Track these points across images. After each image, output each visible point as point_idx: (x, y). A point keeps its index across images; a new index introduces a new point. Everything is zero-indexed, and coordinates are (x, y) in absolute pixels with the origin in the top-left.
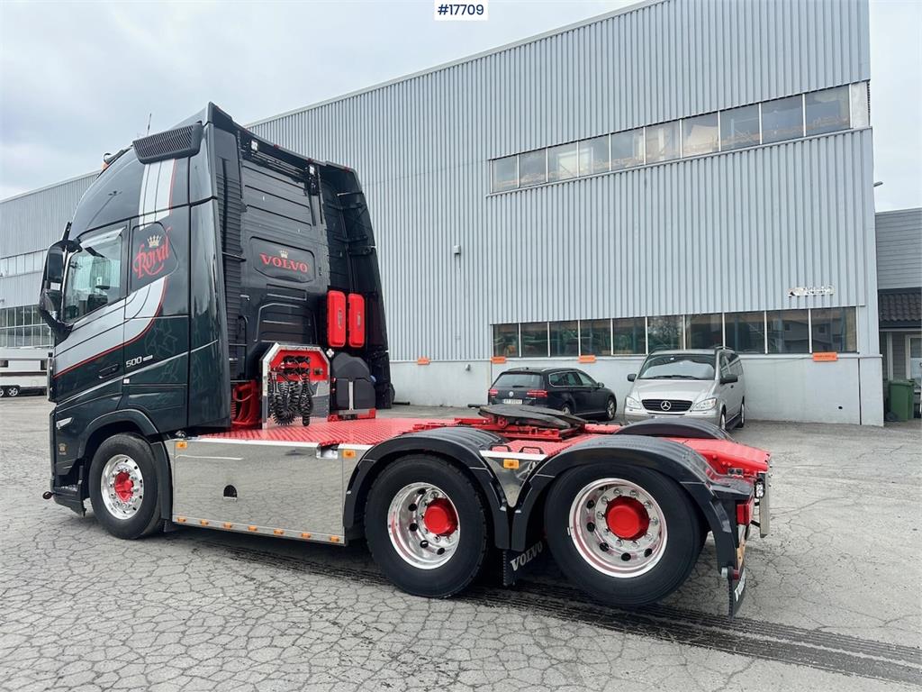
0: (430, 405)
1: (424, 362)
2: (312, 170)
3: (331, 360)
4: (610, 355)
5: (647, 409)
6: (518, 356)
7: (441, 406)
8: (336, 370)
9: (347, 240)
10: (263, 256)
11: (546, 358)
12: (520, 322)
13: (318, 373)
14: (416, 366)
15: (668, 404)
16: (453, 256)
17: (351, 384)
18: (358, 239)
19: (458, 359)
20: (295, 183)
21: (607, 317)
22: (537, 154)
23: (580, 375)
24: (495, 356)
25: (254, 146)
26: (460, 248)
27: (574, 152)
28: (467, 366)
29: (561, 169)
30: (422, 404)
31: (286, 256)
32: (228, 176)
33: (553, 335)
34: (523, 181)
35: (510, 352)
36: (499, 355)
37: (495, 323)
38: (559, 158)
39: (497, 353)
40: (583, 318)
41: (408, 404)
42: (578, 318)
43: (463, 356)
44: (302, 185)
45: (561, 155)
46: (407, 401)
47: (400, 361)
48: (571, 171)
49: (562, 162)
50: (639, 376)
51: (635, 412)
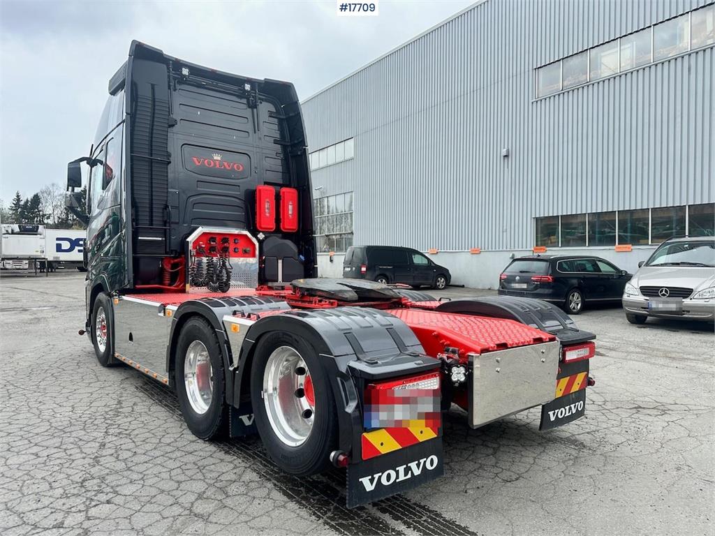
0: (480, 288)
1: (476, 252)
2: (248, 87)
3: (261, 242)
4: (648, 244)
5: (644, 295)
6: (558, 246)
7: (490, 289)
8: (265, 249)
9: (289, 144)
10: (195, 159)
11: (584, 248)
12: (560, 214)
13: (245, 252)
14: (469, 255)
15: (666, 291)
16: (502, 158)
17: (280, 262)
18: (296, 142)
19: (505, 249)
20: (239, 100)
21: (645, 207)
22: (579, 56)
23: (599, 263)
24: (537, 246)
25: (185, 72)
26: (508, 151)
27: (615, 50)
28: (511, 255)
29: (603, 67)
30: (473, 287)
31: (219, 158)
32: (156, 97)
33: (592, 225)
34: (565, 84)
35: (551, 243)
36: (542, 245)
37: (538, 216)
38: (601, 57)
39: (539, 243)
40: (621, 209)
41: (463, 286)
42: (616, 209)
43: (509, 247)
44: (244, 101)
45: (602, 54)
46: (462, 284)
47: (457, 251)
48: (612, 67)
49: (604, 60)
50: (647, 263)
51: (632, 298)
